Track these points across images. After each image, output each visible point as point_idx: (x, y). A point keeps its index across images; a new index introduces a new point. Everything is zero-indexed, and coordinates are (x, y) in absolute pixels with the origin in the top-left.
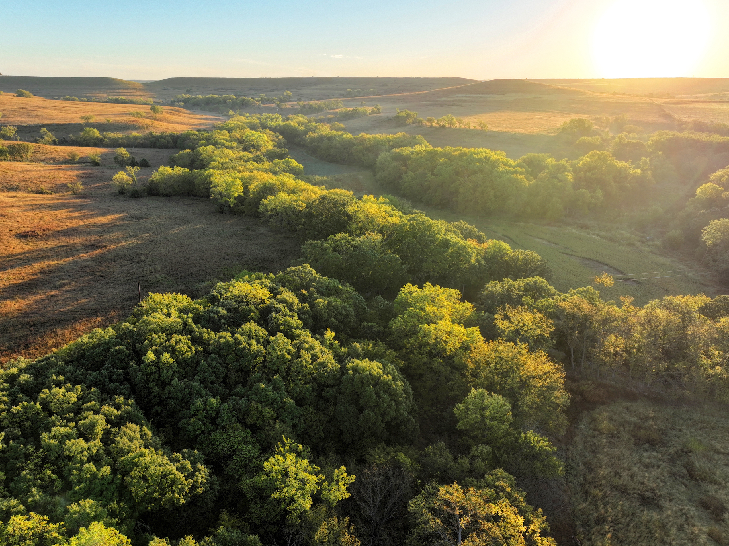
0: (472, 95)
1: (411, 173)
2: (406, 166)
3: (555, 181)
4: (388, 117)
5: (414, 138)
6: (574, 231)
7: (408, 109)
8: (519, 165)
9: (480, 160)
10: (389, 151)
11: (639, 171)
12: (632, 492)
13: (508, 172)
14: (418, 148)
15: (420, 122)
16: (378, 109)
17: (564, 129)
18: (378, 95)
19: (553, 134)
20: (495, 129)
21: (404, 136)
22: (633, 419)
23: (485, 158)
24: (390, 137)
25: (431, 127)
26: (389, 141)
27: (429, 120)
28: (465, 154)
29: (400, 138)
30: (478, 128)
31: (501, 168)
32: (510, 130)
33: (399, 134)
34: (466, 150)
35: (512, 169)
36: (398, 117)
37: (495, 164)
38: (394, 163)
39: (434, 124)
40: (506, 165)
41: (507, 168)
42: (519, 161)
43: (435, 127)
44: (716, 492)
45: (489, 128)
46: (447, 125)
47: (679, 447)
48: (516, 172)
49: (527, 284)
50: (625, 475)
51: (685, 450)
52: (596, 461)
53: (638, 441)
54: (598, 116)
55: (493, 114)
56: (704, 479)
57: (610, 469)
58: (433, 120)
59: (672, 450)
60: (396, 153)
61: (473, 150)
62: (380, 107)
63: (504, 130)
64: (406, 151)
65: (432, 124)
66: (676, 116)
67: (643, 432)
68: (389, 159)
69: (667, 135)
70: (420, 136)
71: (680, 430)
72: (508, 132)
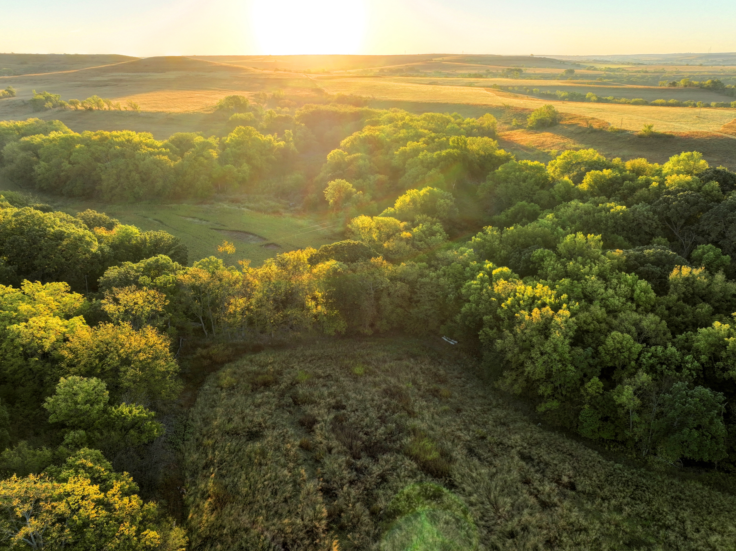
0: (129, 74)
1: (42, 163)
2: (37, 156)
3: (201, 158)
4: (23, 101)
5: (51, 123)
6: (226, 206)
7: (48, 91)
8: (165, 146)
9: (121, 144)
10: (17, 140)
11: (282, 143)
12: (240, 432)
13: (151, 154)
14: (53, 135)
15: (62, 105)
16: (11, 92)
17: (221, 107)
18: (15, 75)
19: (210, 112)
20: (150, 110)
21: (37, 122)
22: (253, 368)
23: (128, 141)
24: (19, 124)
25: (77, 110)
26: (18, 129)
27: (72, 103)
28: (107, 138)
29: (32, 124)
30: (130, 109)
31: (144, 150)
32: (165, 110)
33: (31, 120)
34: (107, 133)
35: (156, 150)
36: (34, 101)
37: (136, 147)
38: (22, 154)
39: (79, 107)
40: (151, 146)
41: (150, 149)
42: (166, 141)
43: (81, 110)
44: (312, 410)
45: (141, 108)
46: (94, 108)
47: (289, 382)
48: (160, 153)
49: (148, 264)
50: (236, 419)
51: (294, 383)
52: (212, 414)
53: (255, 386)
54: (258, 92)
55: (151, 94)
56: (304, 403)
57: (224, 418)
58: (77, 103)
59: (282, 387)
60: (25, 142)
61: (114, 133)
62: (15, 90)
63: (159, 110)
64: (37, 139)
65: (77, 108)
66: (326, 91)
67: (260, 377)
68: (16, 150)
69: (312, 108)
70: (57, 121)
71: (293, 367)
72: (163, 112)
